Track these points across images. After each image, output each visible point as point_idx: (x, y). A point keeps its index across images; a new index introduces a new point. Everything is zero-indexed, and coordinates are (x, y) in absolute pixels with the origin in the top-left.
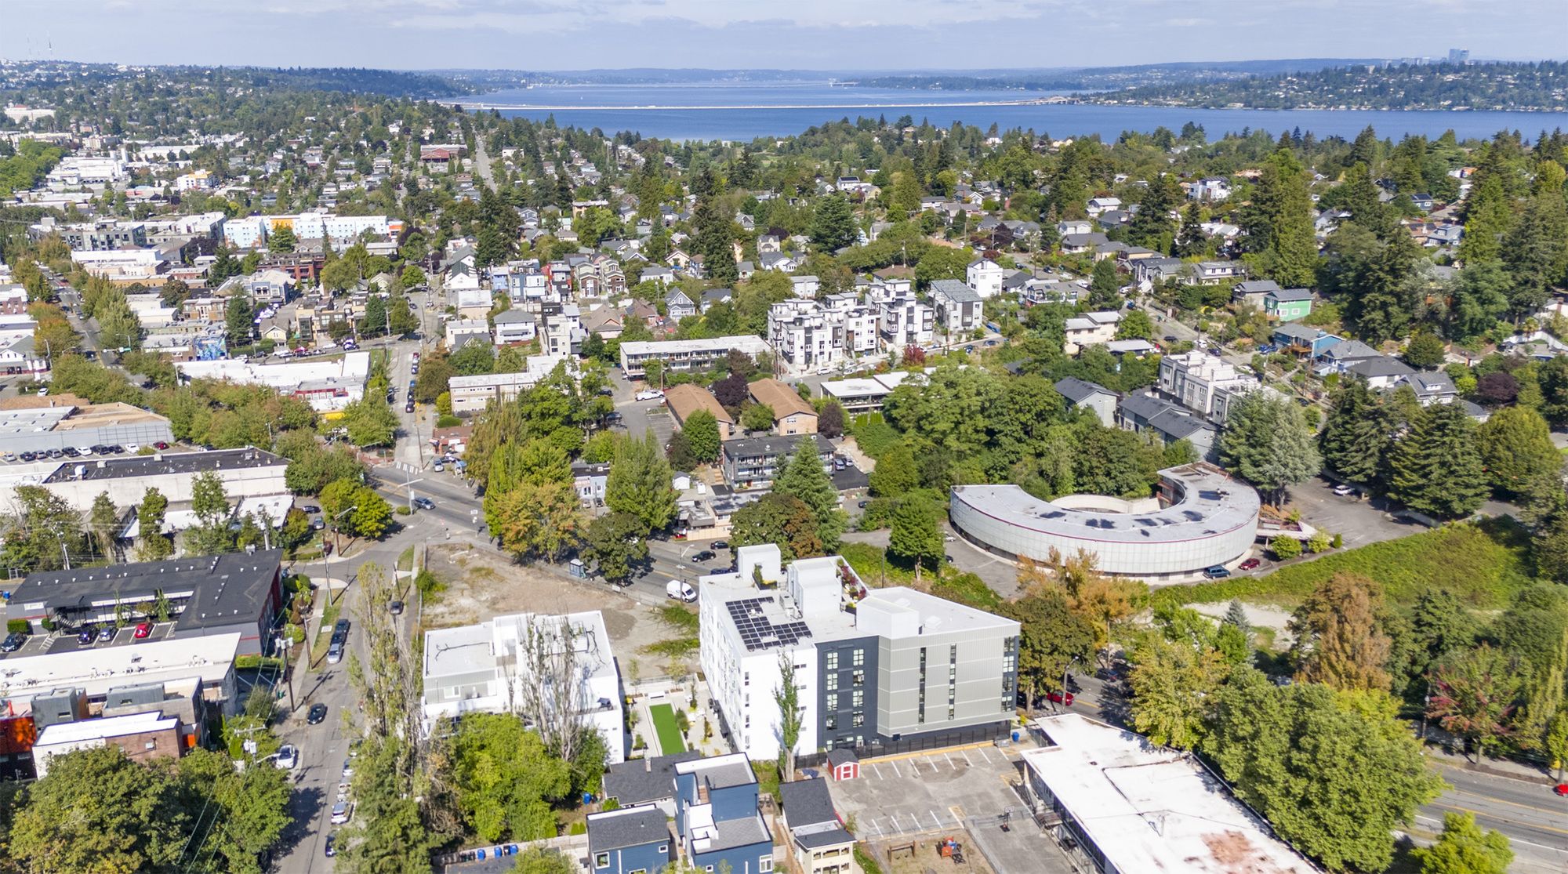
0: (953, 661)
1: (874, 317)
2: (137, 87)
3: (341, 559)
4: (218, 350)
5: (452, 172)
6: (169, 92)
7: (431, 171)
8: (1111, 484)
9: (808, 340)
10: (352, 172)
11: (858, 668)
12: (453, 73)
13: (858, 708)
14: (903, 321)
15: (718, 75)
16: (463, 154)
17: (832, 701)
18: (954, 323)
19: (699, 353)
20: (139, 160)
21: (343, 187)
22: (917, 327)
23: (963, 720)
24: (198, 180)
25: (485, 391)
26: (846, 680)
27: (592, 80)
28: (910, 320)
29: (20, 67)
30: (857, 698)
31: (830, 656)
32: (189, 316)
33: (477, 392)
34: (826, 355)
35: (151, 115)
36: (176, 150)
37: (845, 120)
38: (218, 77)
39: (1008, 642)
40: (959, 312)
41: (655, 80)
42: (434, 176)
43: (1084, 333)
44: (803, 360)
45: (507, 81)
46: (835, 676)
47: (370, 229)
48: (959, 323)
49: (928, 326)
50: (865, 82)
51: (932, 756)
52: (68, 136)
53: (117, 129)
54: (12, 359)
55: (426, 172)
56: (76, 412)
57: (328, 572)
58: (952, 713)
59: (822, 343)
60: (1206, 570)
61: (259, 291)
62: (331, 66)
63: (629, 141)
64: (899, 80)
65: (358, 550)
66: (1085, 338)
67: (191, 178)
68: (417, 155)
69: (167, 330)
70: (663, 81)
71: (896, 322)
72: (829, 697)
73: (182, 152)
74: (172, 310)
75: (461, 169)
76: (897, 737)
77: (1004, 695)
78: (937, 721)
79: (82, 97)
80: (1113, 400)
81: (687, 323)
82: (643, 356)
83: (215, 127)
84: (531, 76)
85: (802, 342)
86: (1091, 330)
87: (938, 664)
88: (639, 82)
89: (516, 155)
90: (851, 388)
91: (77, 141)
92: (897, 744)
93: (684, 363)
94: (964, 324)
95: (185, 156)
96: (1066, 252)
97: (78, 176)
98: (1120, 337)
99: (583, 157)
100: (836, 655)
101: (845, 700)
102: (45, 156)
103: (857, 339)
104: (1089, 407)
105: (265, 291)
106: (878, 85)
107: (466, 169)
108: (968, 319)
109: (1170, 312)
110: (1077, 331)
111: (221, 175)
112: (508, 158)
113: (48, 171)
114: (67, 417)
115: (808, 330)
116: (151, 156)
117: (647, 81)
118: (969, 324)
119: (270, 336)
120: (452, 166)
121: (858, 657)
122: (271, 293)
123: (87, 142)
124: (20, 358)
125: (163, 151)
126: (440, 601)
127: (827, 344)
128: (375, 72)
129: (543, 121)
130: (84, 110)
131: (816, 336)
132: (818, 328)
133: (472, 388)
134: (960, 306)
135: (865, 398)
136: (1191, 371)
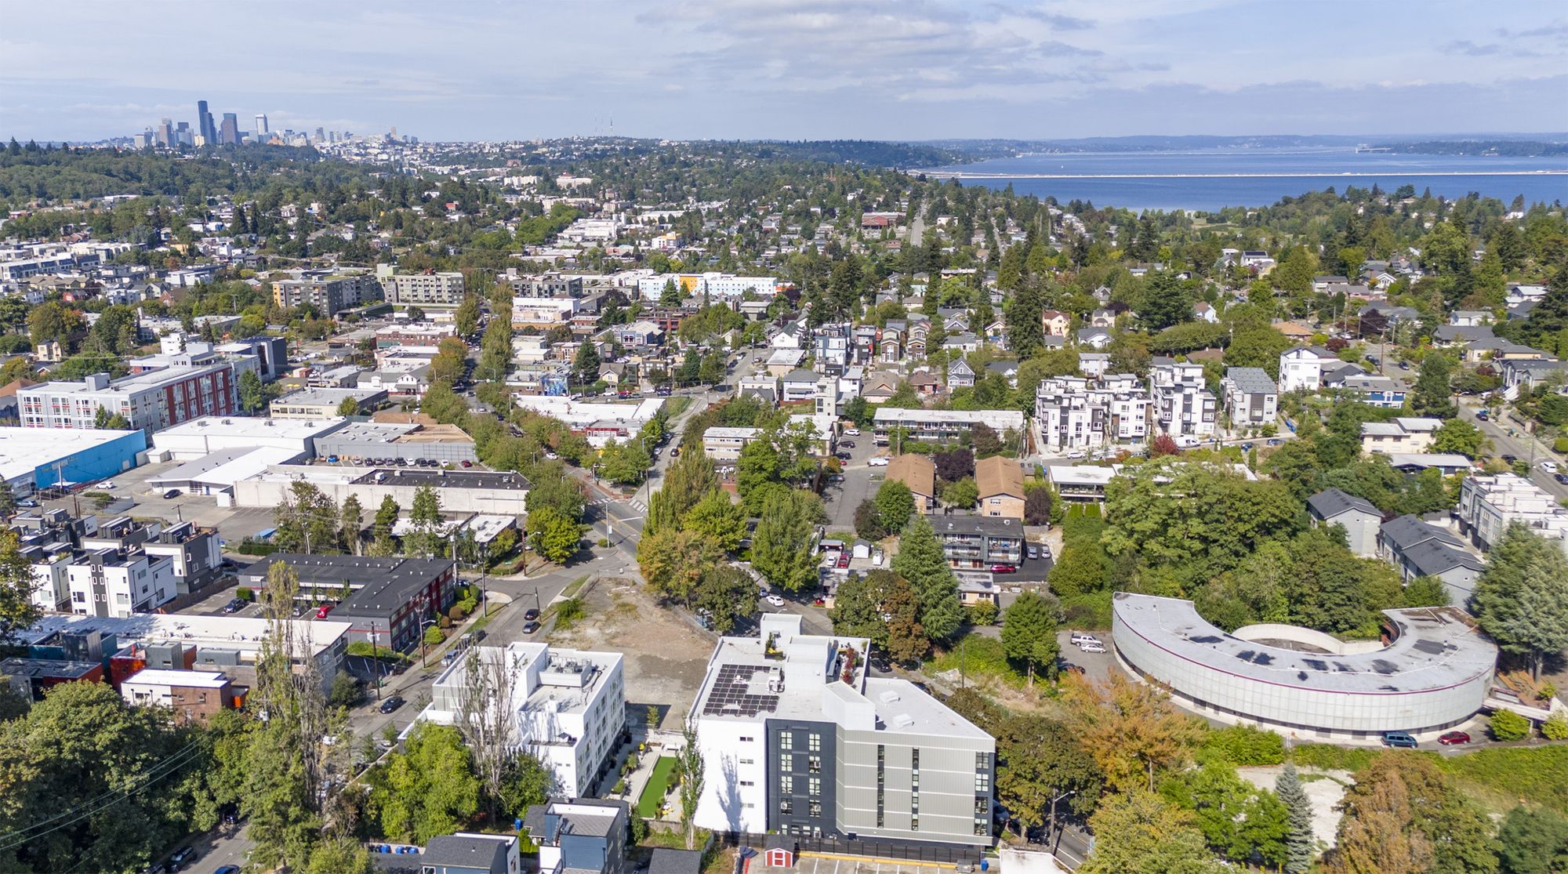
0: (916, 766)
1: (1144, 402)
2: (662, 160)
3: (526, 578)
4: (561, 387)
5: (884, 238)
6: (686, 164)
7: (867, 237)
8: (1323, 617)
9: (1064, 421)
10: (796, 237)
11: (814, 753)
12: (947, 143)
13: (814, 797)
14: (1178, 408)
15: (1226, 141)
16: (901, 221)
17: (787, 783)
18: (1240, 417)
19: (949, 424)
20: (637, 222)
21: (784, 251)
22: (1196, 416)
23: (925, 834)
24: (668, 240)
25: (733, 442)
26: (801, 764)
27: (1085, 148)
28: (1187, 408)
29: (587, 143)
30: (814, 785)
31: (783, 735)
32: (555, 357)
33: (726, 442)
34: (1084, 439)
35: (662, 184)
36: (666, 215)
37: (1331, 190)
38: (730, 149)
39: (980, 757)
40: (1247, 404)
41: (1152, 148)
42: (867, 242)
43: (1388, 441)
44: (1057, 441)
45: (997, 150)
46: (790, 757)
47: (753, 289)
48: (1246, 416)
49: (1210, 416)
50: (1400, 148)
51: (883, 864)
52: (591, 201)
53: (632, 196)
54: (410, 382)
55: (860, 238)
56: (420, 429)
57: (502, 588)
58: (915, 824)
59: (1079, 424)
60: (1384, 733)
61: (626, 339)
62: (832, 138)
63: (1077, 209)
64: (1444, 145)
65: (543, 572)
66: (1387, 446)
67: (663, 239)
68: (859, 223)
69: (534, 368)
70: (1161, 149)
71: (1170, 409)
72: (784, 779)
73: (671, 217)
74: (545, 351)
75: (893, 236)
76: (852, 836)
77: (977, 816)
78: (896, 828)
79: (617, 168)
80: (1377, 521)
81: (959, 393)
82: (891, 422)
83: (709, 195)
84: (1023, 145)
85: (1057, 422)
86: (1397, 438)
87: (898, 766)
88: (1136, 150)
89: (950, 223)
90: (1080, 475)
91: (598, 205)
92: (853, 844)
93: (933, 434)
94: (1253, 418)
95: (672, 219)
96: (1436, 345)
97: (582, 235)
98: (1434, 450)
99: (1018, 225)
100: (790, 735)
101: (800, 785)
102: (564, 217)
103: (1122, 424)
104: (1339, 526)
105: (631, 339)
106: (1414, 151)
107: (898, 236)
108: (1258, 413)
109: (1529, 425)
110: (1378, 437)
111: (689, 236)
112: (941, 226)
113: (561, 231)
114: (410, 433)
115: (1065, 410)
116: (646, 219)
117: (1144, 149)
118: (1260, 419)
119: (605, 378)
120: (884, 234)
121: (814, 741)
122: (636, 342)
123: (606, 206)
124: (415, 382)
125: (655, 216)
126: (571, 627)
127: (1084, 427)
128: (870, 143)
129: (1002, 189)
130: (615, 179)
131: (1073, 417)
132: (1076, 408)
133: (722, 439)
134: (1248, 397)
135: (1090, 487)
136: (1489, 498)
